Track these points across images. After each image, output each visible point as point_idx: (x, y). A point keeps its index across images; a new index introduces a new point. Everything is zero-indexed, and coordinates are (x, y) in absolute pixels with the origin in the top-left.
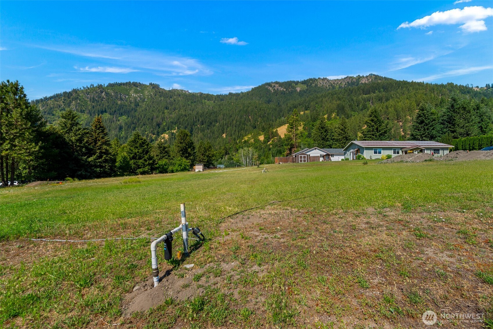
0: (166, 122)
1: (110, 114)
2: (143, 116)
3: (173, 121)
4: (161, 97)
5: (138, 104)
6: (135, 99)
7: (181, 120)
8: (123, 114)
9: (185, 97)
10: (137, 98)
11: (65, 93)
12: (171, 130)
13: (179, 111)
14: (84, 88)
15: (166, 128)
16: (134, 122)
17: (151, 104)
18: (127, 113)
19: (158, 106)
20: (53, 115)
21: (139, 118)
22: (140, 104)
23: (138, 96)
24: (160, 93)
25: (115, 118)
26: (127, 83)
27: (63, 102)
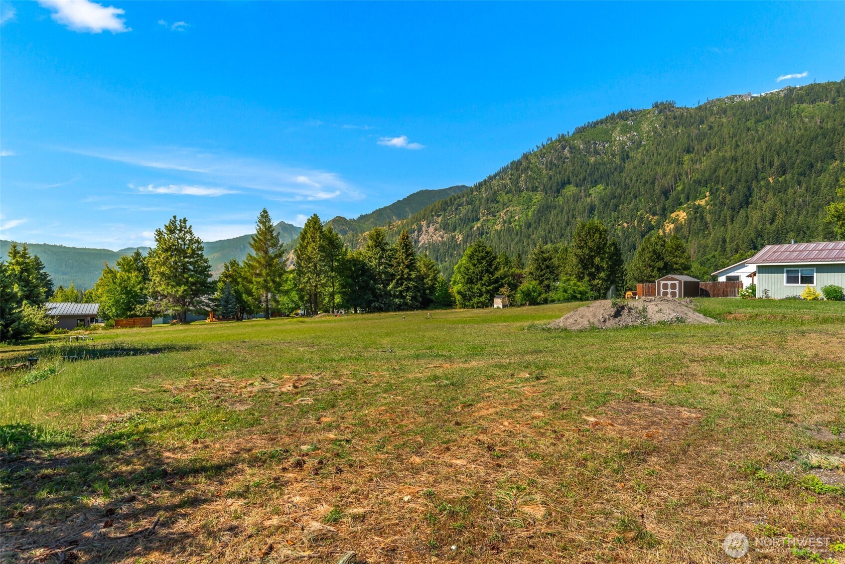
0: (684, 183)
1: (577, 186)
2: (634, 179)
3: (700, 177)
4: (677, 127)
5: (628, 155)
6: (622, 145)
7: (721, 172)
8: (598, 181)
9: (740, 111)
10: (626, 142)
11: (513, 163)
12: (695, 199)
13: (719, 150)
14: (538, 147)
15: (682, 196)
16: (617, 195)
17: (653, 148)
18: (605, 178)
19: (667, 151)
20: (498, 202)
21: (626, 185)
22: (631, 155)
23: (629, 139)
24: (675, 118)
25: (583, 191)
26: (607, 118)
27: (510, 179)
